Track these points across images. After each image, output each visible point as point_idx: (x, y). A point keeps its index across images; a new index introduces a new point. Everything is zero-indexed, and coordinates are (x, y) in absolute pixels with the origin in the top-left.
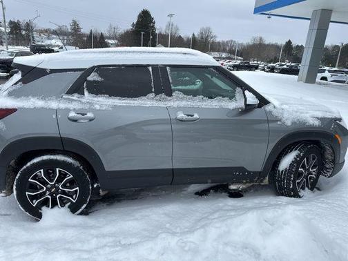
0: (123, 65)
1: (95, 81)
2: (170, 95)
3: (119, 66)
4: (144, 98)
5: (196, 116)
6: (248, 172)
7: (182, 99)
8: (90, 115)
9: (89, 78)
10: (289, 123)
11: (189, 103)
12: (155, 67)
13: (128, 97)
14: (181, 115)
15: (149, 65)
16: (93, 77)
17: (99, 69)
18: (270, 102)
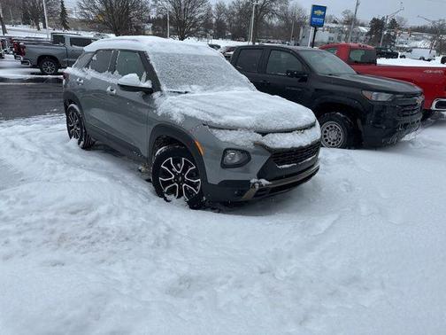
5: (114, 92)
6: (141, 154)
9: (93, 58)
14: (109, 89)
18: (161, 91)
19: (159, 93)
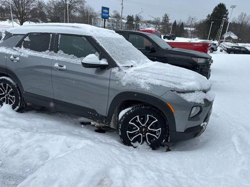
0: (40, 33)
1: (27, 41)
2: (56, 52)
3: (38, 33)
4: (44, 52)
5: (65, 67)
6: (97, 114)
7: (62, 55)
8: (18, 58)
9: (25, 40)
10: (124, 84)
11: (65, 59)
12: (54, 34)
13: (38, 51)
14: (56, 65)
15: (51, 33)
16: (27, 39)
17: (30, 35)
18: (118, 67)
19: (117, 68)
